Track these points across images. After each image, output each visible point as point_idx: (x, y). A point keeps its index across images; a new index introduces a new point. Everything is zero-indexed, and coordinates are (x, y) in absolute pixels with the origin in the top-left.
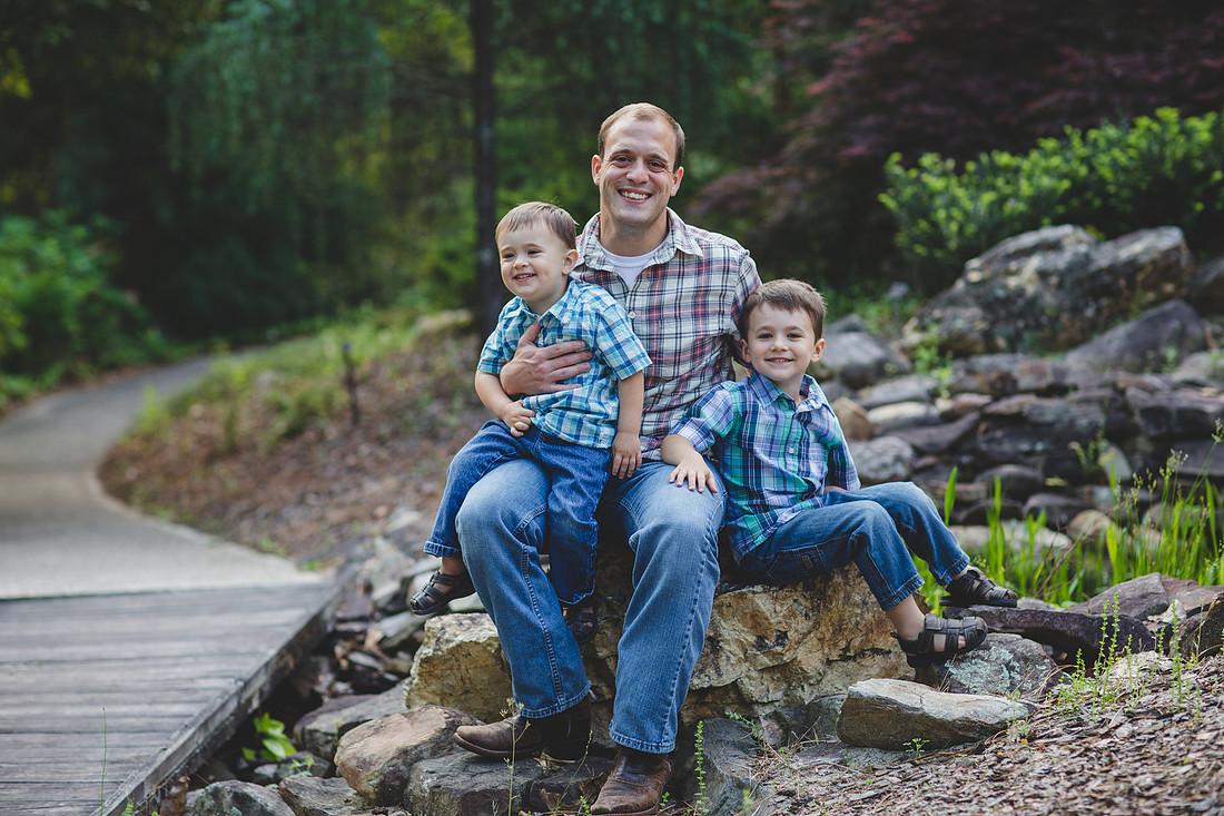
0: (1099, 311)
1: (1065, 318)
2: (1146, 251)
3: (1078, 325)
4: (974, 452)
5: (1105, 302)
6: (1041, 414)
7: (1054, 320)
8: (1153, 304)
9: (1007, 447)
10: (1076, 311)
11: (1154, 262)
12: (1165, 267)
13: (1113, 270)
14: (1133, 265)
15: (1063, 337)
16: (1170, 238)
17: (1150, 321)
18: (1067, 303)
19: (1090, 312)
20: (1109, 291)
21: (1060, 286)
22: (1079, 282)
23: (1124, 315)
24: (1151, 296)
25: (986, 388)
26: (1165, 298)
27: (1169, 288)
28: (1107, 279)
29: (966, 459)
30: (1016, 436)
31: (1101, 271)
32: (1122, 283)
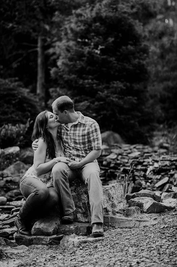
0: (7, 162)
1: (2, 164)
2: (14, 151)
3: (5, 165)
5: (8, 161)
6: (16, 180)
8: (15, 162)
9: (14, 187)
10: (4, 162)
11: (16, 153)
12: (17, 155)
13: (9, 154)
14: (12, 154)
16: (17, 149)
17: (16, 165)
18: (2, 161)
19: (6, 163)
20: (9, 159)
22: (4, 157)
23: (11, 164)
24: (14, 160)
26: (17, 161)
27: (17, 159)
28: (8, 156)
29: (5, 189)
30: (12, 185)
31: (8, 154)
32: (11, 157)
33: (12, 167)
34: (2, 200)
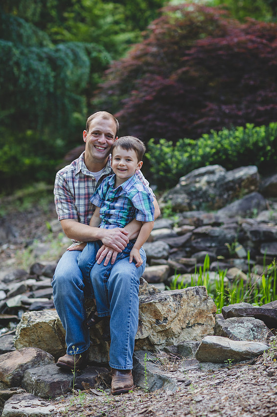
0: (229, 196)
1: (217, 198)
2: (245, 174)
3: (222, 201)
4: (191, 246)
5: (231, 193)
6: (214, 233)
7: (213, 199)
8: (247, 193)
9: (202, 245)
10: (221, 196)
11: (248, 179)
12: (251, 180)
13: (233, 181)
14: (240, 180)
15: (216, 205)
16: (253, 170)
17: (247, 199)
18: (218, 193)
19: (225, 196)
20: (232, 189)
21: (215, 187)
22: (222, 185)
23: (237, 197)
24: (246, 191)
25: (192, 223)
26: (251, 191)
27: (253, 188)
28: (231, 184)
29: (188, 249)
30: (205, 241)
31: (229, 182)
32: (237, 186)
33: (235, 205)
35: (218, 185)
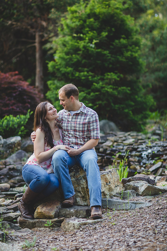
1: (5, 153)
2: (16, 140)
3: (7, 154)
5: (10, 150)
7: (3, 153)
8: (17, 151)
10: (6, 151)
11: (17, 142)
12: (19, 144)
13: (11, 144)
14: (14, 143)
15: (4, 156)
16: (19, 138)
17: (18, 153)
18: (5, 150)
19: (8, 152)
20: (11, 148)
21: (3, 146)
22: (6, 146)
23: (13, 152)
24: (16, 149)
25: (3, 164)
26: (18, 149)
28: (11, 145)
29: (8, 176)
30: (15, 172)
32: (13, 146)
33: (14, 156)
34: (6, 187)
35: (4, 146)
